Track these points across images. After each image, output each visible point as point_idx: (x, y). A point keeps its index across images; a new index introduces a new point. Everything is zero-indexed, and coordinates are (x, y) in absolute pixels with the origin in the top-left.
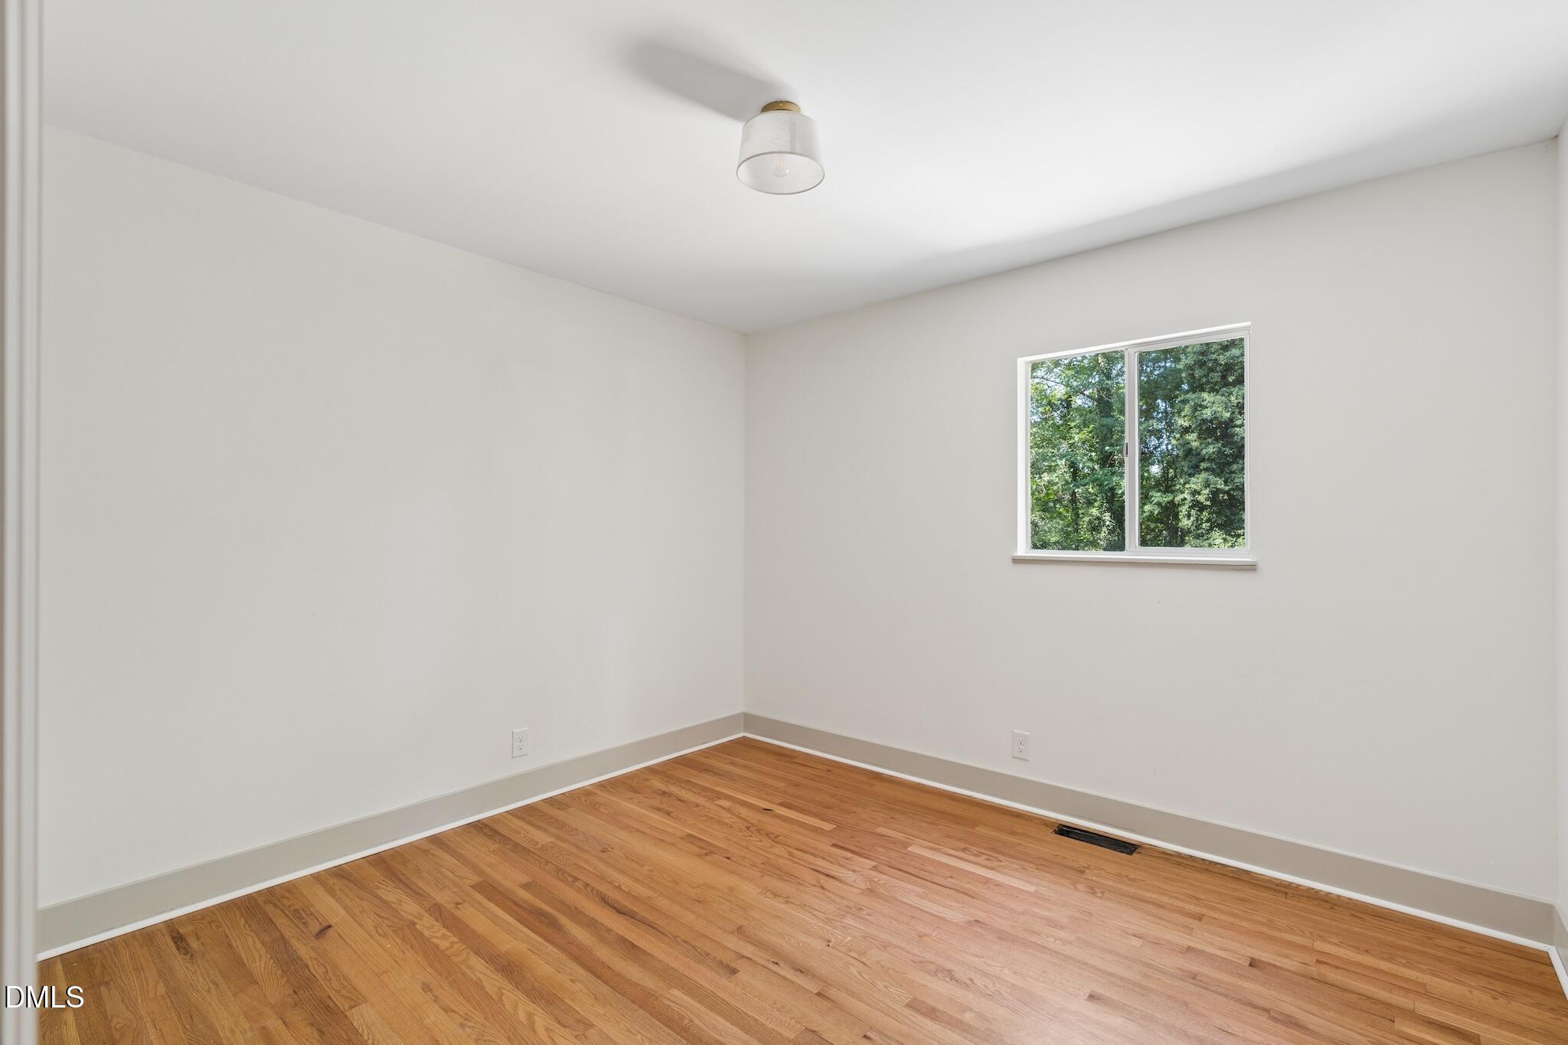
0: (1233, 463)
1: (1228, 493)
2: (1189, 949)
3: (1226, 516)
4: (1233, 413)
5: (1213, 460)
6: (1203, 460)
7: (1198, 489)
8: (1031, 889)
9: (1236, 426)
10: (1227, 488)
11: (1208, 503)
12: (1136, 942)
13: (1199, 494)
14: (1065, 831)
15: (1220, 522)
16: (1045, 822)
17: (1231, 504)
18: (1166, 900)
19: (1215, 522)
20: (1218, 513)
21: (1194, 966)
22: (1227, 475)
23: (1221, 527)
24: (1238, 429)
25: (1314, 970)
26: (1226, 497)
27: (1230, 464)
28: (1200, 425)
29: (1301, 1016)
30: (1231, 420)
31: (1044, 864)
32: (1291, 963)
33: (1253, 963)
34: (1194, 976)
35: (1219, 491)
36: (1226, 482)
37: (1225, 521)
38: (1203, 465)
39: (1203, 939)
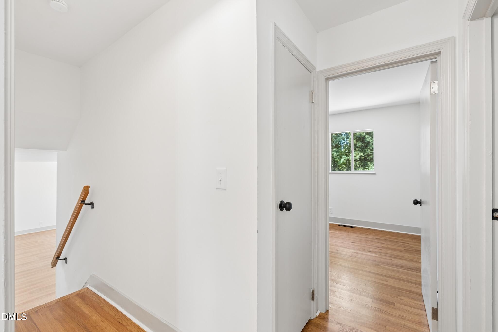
0: (365, 148)
1: (364, 157)
2: (366, 237)
3: (363, 163)
4: (365, 134)
5: (360, 147)
6: (357, 147)
7: (356, 156)
8: (338, 232)
9: (366, 138)
10: (363, 155)
11: (359, 160)
12: (358, 237)
13: (356, 157)
14: (340, 225)
15: (362, 165)
16: (337, 225)
17: (365, 160)
18: (361, 233)
19: (360, 165)
20: (361, 162)
21: (367, 239)
22: (364, 152)
23: (362, 166)
24: (366, 139)
25: (386, 239)
26: (363, 158)
27: (364, 149)
28: (357, 138)
29: (384, 243)
30: (365, 136)
31: (338, 230)
32: (383, 238)
33: (376, 238)
34: (367, 240)
35: (361, 156)
36: (363, 154)
37: (363, 165)
38: (358, 149)
39: (368, 236)
